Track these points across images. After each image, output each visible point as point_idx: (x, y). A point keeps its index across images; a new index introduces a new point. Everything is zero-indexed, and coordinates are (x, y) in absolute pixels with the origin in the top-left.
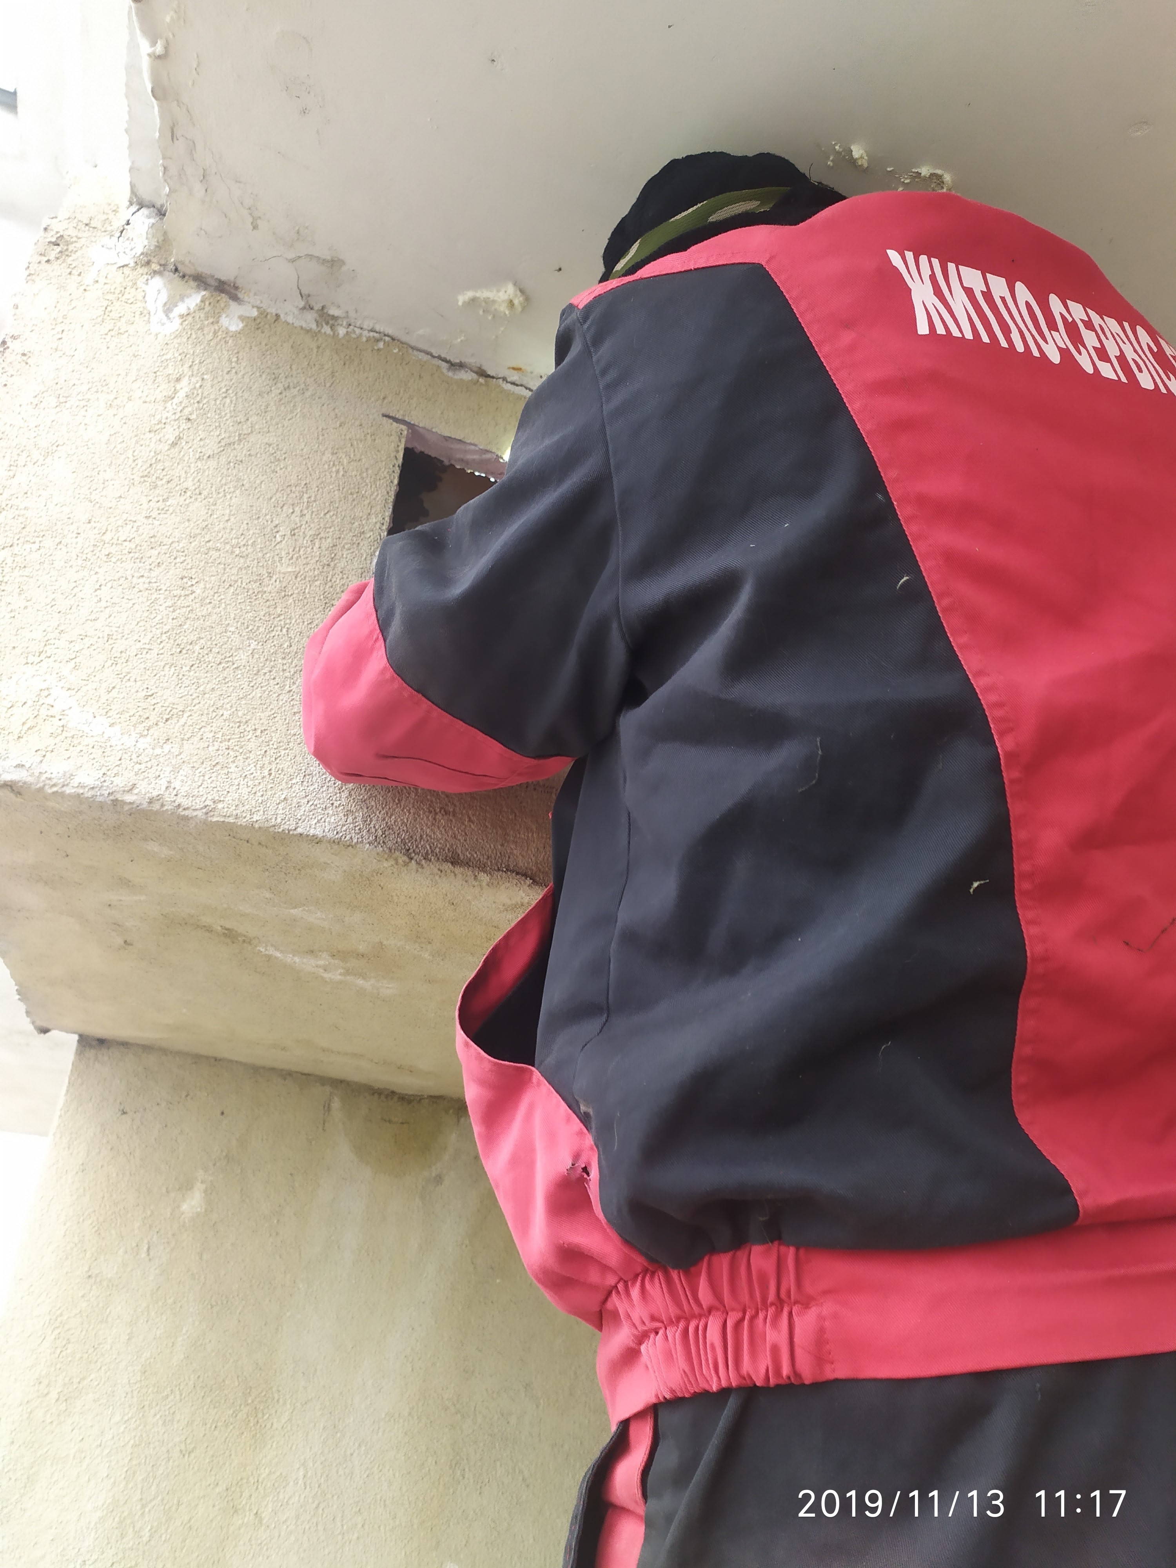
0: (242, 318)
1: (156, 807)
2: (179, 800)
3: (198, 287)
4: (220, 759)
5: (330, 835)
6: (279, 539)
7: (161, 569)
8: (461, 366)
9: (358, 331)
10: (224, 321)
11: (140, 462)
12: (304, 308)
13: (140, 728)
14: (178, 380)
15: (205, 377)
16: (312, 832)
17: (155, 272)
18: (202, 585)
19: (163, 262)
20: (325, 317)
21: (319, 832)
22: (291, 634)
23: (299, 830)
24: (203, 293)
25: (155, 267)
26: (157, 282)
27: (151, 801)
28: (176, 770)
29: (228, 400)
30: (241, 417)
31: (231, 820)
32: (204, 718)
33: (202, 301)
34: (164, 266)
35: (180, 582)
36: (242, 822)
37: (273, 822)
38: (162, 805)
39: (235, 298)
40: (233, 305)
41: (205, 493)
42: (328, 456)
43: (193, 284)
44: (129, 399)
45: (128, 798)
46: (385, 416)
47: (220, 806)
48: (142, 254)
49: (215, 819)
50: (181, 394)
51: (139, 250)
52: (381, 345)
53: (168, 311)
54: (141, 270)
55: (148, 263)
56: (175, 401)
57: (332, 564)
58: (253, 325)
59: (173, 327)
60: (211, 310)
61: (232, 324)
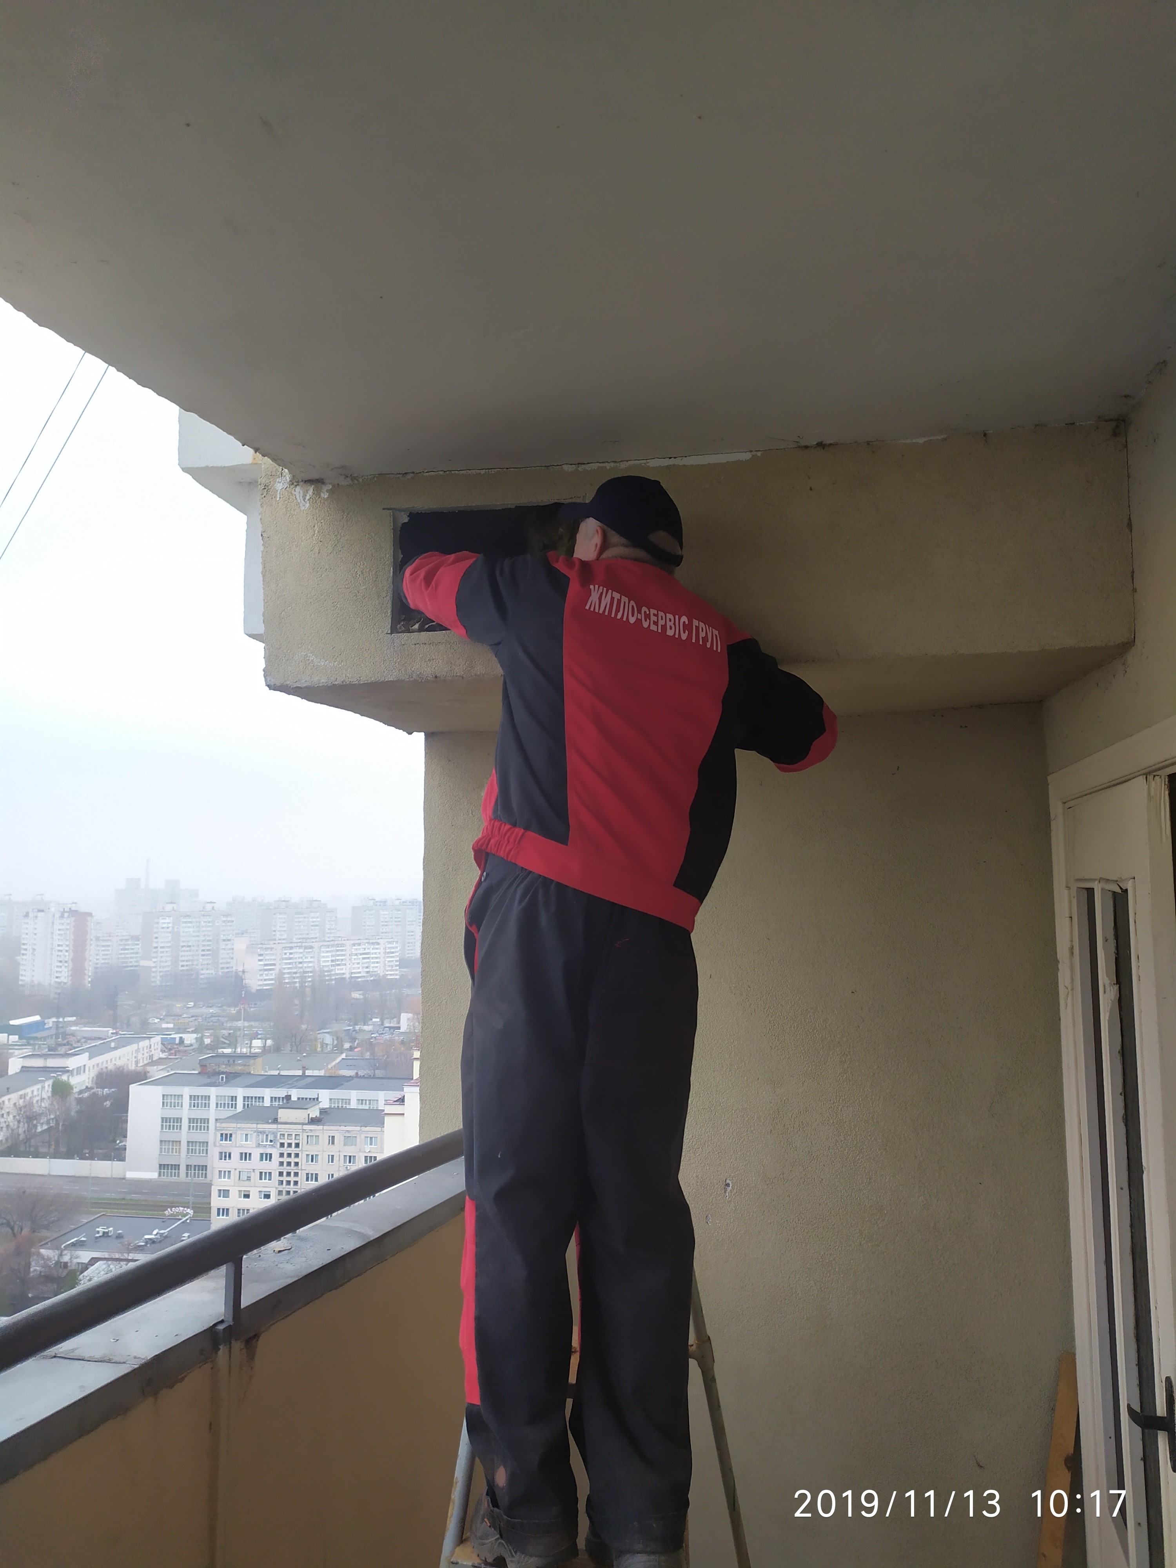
0: (327, 491)
1: (345, 683)
2: (350, 680)
3: (311, 485)
4: (358, 663)
5: (395, 679)
6: (358, 577)
7: (326, 602)
8: (406, 473)
9: (366, 477)
10: (322, 495)
11: (311, 564)
12: (345, 478)
13: (334, 659)
14: (314, 526)
15: (322, 521)
16: (390, 679)
17: (296, 486)
18: (339, 603)
19: (297, 480)
20: (353, 478)
21: (392, 680)
22: (370, 612)
23: (386, 680)
24: (313, 486)
25: (295, 484)
26: (298, 489)
27: (342, 682)
28: (346, 670)
29: (331, 528)
30: (336, 533)
31: (366, 682)
32: (350, 650)
33: (314, 490)
34: (298, 482)
35: (332, 605)
36: (369, 681)
37: (378, 680)
38: (346, 682)
39: (323, 483)
40: (323, 486)
41: (332, 568)
42: (367, 535)
43: (309, 484)
44: (302, 541)
45: (336, 683)
46: (384, 509)
47: (362, 678)
48: (290, 481)
49: (362, 683)
50: (316, 532)
51: (288, 480)
52: (375, 479)
53: (304, 500)
54: (292, 487)
55: (293, 484)
56: (315, 535)
57: (377, 580)
58: (331, 492)
59: (308, 505)
60: (317, 493)
61: (325, 495)
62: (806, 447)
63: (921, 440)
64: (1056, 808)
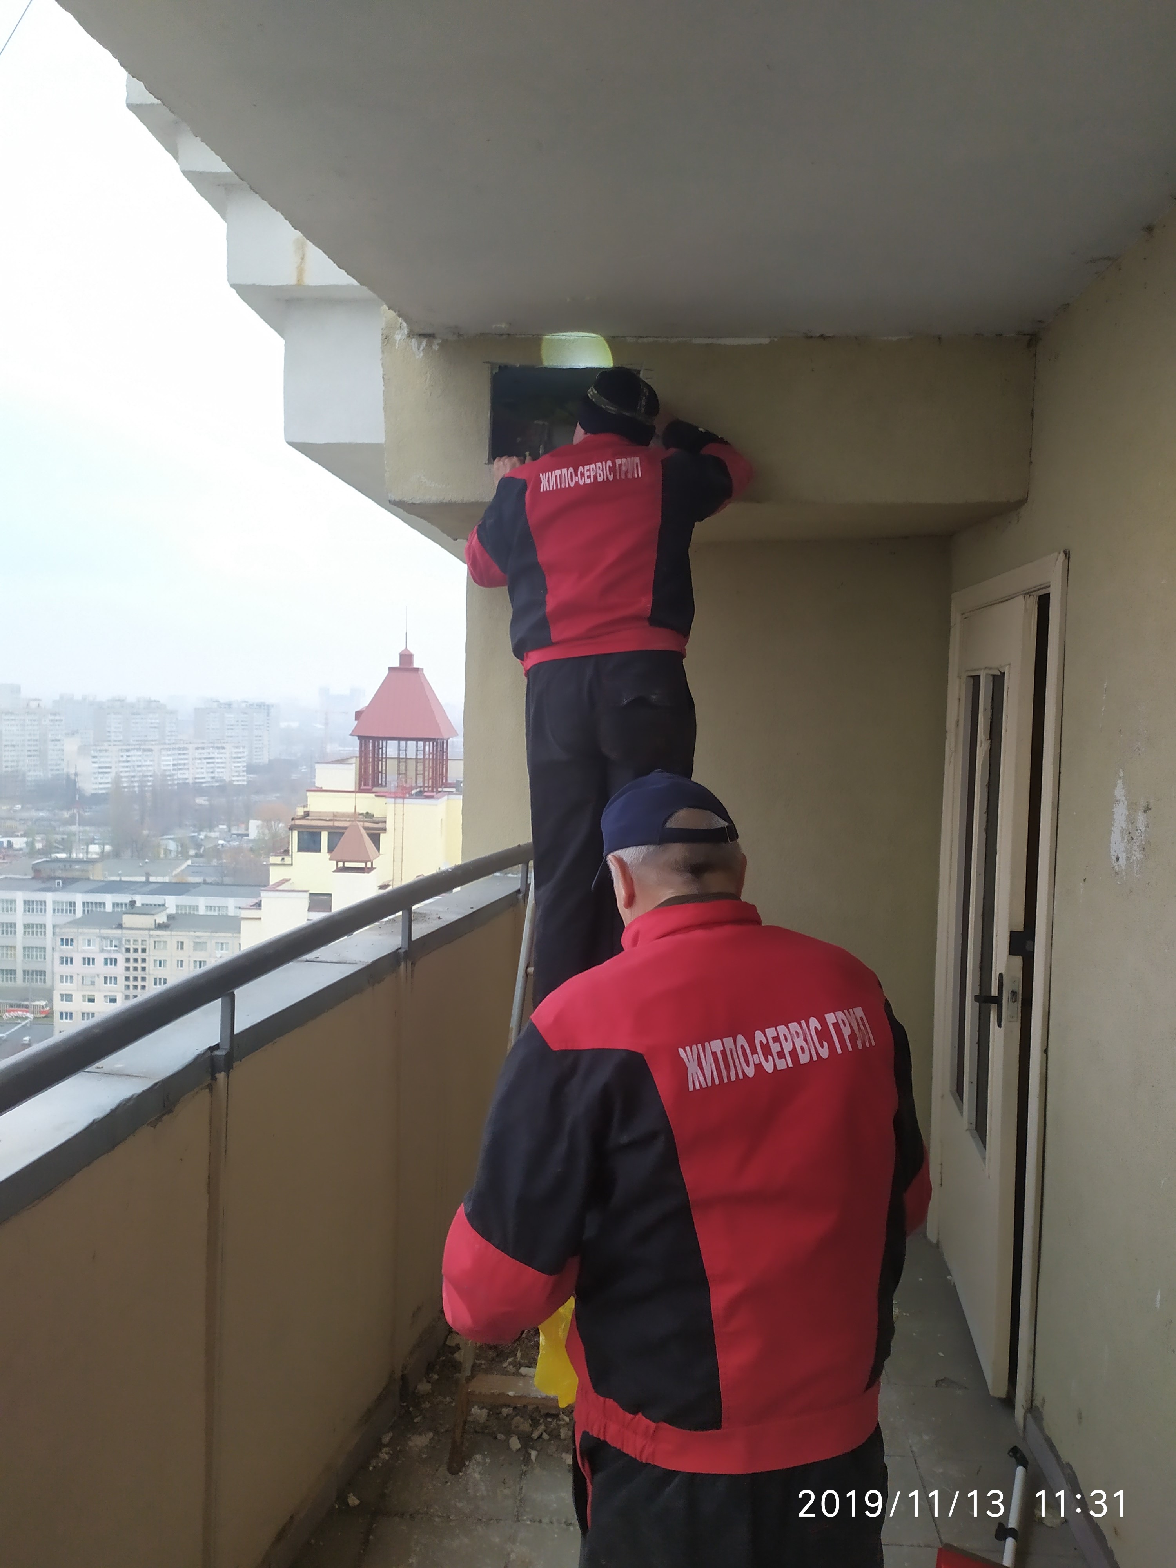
0: (438, 344)
3: (424, 338)
4: (462, 486)
6: (462, 417)
7: (436, 436)
8: (502, 335)
9: (470, 336)
10: (434, 347)
11: (424, 404)
12: (453, 335)
13: (442, 483)
14: (427, 373)
15: (433, 369)
17: (412, 338)
18: (446, 437)
19: (413, 333)
20: (460, 335)
22: (471, 446)
24: (426, 339)
25: (412, 336)
26: (413, 340)
28: (452, 492)
29: (440, 375)
30: (445, 380)
32: (456, 476)
33: (427, 343)
34: (414, 335)
35: (441, 438)
36: (470, 501)
37: (477, 500)
39: (435, 338)
40: (434, 340)
41: (441, 408)
42: (470, 383)
44: (416, 385)
46: (484, 362)
48: (408, 334)
50: (429, 377)
51: (406, 333)
52: (477, 338)
53: (419, 349)
54: (409, 339)
55: (410, 336)
56: (427, 380)
57: (478, 420)
58: (441, 346)
59: (421, 355)
60: (429, 345)
61: (436, 347)
62: (811, 337)
63: (895, 339)
64: (956, 618)
